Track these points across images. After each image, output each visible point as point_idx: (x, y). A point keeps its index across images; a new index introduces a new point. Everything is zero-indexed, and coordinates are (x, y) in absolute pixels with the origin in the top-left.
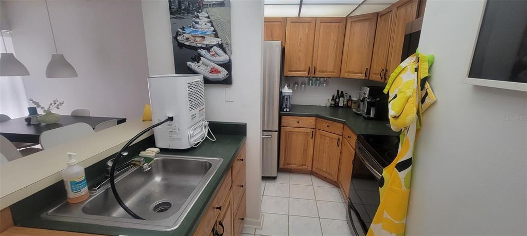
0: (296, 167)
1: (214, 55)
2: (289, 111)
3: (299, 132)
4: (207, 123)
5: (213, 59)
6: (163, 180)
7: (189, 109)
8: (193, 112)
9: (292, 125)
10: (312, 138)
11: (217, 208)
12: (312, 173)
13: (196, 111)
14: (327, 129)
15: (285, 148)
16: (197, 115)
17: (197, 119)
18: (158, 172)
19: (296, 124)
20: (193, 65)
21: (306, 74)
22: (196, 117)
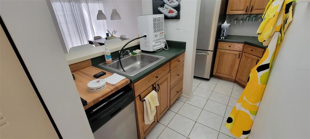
0: (225, 76)
1: (171, 2)
2: (225, 39)
3: (230, 53)
4: (165, 41)
5: (171, 4)
6: (141, 64)
7: (153, 32)
8: (156, 34)
9: (225, 48)
10: (239, 58)
11: (156, 77)
12: (235, 82)
13: (158, 33)
14: (251, 52)
15: (219, 62)
16: (158, 36)
17: (158, 37)
18: (139, 60)
19: (228, 48)
20: (160, 9)
21: (244, 12)
22: (157, 36)
